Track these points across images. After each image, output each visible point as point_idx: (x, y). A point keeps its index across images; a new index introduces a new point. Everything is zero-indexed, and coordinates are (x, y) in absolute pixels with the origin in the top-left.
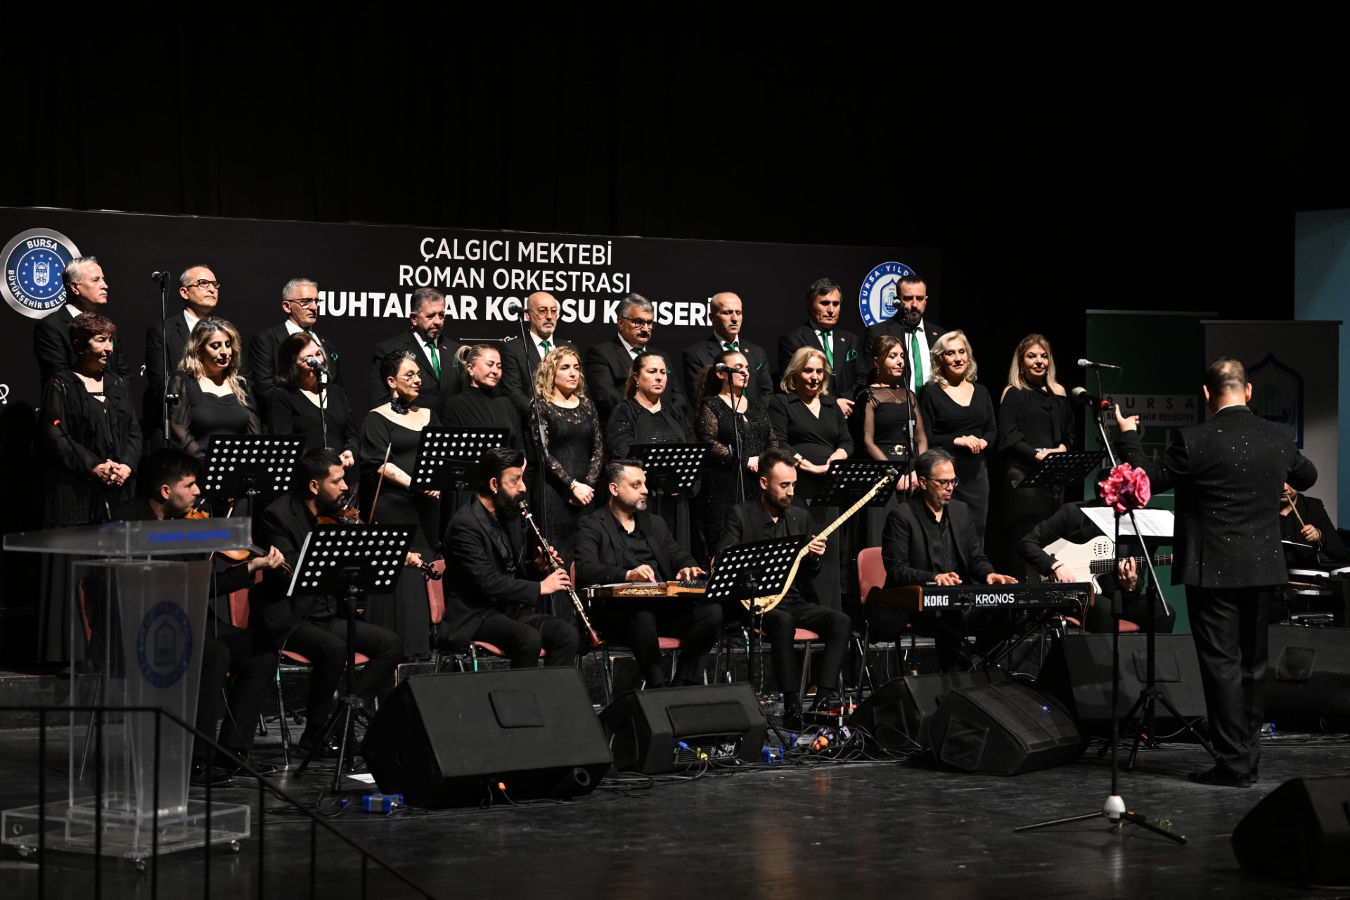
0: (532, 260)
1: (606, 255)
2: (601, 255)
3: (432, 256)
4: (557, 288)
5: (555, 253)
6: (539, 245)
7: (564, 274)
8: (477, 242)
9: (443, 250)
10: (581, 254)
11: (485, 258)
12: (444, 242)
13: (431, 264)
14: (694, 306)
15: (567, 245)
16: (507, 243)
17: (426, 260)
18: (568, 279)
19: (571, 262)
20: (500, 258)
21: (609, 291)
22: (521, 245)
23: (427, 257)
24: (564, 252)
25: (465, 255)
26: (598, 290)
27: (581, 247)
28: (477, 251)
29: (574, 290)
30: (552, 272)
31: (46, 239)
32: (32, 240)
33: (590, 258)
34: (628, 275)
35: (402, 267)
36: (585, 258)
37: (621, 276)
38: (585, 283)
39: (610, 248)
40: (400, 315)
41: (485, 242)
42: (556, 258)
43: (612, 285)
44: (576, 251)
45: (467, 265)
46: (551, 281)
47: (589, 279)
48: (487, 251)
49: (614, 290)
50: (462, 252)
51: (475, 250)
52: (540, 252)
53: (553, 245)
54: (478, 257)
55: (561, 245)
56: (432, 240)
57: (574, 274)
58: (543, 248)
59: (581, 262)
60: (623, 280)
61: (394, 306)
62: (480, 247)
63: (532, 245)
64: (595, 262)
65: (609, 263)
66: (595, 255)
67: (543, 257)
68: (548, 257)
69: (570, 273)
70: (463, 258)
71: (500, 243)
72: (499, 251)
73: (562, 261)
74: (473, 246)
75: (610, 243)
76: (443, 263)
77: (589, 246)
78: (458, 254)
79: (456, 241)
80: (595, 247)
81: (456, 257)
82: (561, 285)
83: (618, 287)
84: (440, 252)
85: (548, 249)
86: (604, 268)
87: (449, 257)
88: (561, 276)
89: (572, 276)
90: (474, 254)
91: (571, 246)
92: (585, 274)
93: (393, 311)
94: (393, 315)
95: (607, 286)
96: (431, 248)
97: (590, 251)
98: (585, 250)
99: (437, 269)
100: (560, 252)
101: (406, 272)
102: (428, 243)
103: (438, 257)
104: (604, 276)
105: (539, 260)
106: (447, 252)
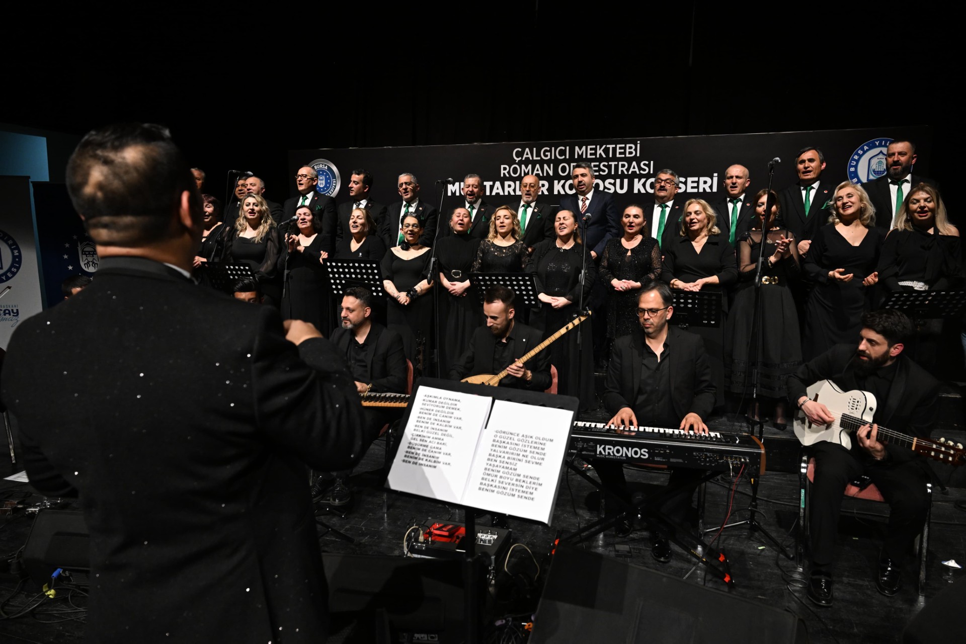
0: (584, 157)
1: (636, 150)
2: (632, 150)
3: (520, 158)
4: (601, 173)
5: (600, 151)
6: (589, 147)
7: (606, 164)
8: (548, 149)
9: (527, 154)
10: (618, 151)
11: (553, 158)
12: (527, 150)
13: (520, 164)
14: (702, 179)
15: (608, 146)
16: (568, 148)
17: (517, 161)
18: (609, 167)
19: (611, 156)
20: (563, 157)
21: (638, 173)
22: (577, 148)
23: (517, 160)
24: (606, 151)
25: (540, 157)
26: (630, 173)
27: (618, 146)
28: (549, 154)
29: (613, 173)
30: (598, 163)
31: (323, 164)
32: (316, 165)
33: (624, 153)
34: (652, 162)
35: (502, 166)
36: (620, 153)
37: (647, 163)
38: (620, 169)
39: (638, 145)
40: (502, 193)
41: (553, 148)
42: (600, 154)
43: (640, 168)
44: (614, 150)
45: (542, 163)
46: (597, 169)
47: (623, 166)
48: (555, 153)
49: (642, 172)
50: (538, 155)
51: (547, 153)
52: (589, 152)
53: (598, 147)
54: (549, 157)
55: (604, 146)
56: (520, 150)
57: (613, 164)
58: (591, 149)
59: (618, 156)
60: (648, 166)
61: (498, 189)
62: (550, 151)
63: (584, 148)
64: (628, 155)
65: (638, 155)
66: (628, 150)
67: (591, 154)
68: (595, 154)
69: (610, 163)
70: (539, 158)
71: (563, 148)
72: (562, 153)
73: (604, 156)
74: (546, 151)
75: (639, 142)
76: (527, 162)
77: (623, 145)
78: (536, 157)
79: (535, 149)
80: (628, 146)
81: (535, 158)
82: (604, 171)
83: (644, 170)
84: (525, 156)
85: (595, 149)
86: (635, 158)
87: (531, 159)
88: (604, 166)
89: (611, 165)
90: (546, 156)
91: (611, 146)
92: (620, 163)
93: (498, 191)
94: (498, 194)
95: (637, 170)
96: (519, 154)
97: (625, 148)
98: (620, 148)
99: (523, 166)
100: (603, 151)
101: (505, 169)
102: (517, 152)
103: (523, 159)
104: (634, 163)
105: (589, 156)
106: (530, 156)
